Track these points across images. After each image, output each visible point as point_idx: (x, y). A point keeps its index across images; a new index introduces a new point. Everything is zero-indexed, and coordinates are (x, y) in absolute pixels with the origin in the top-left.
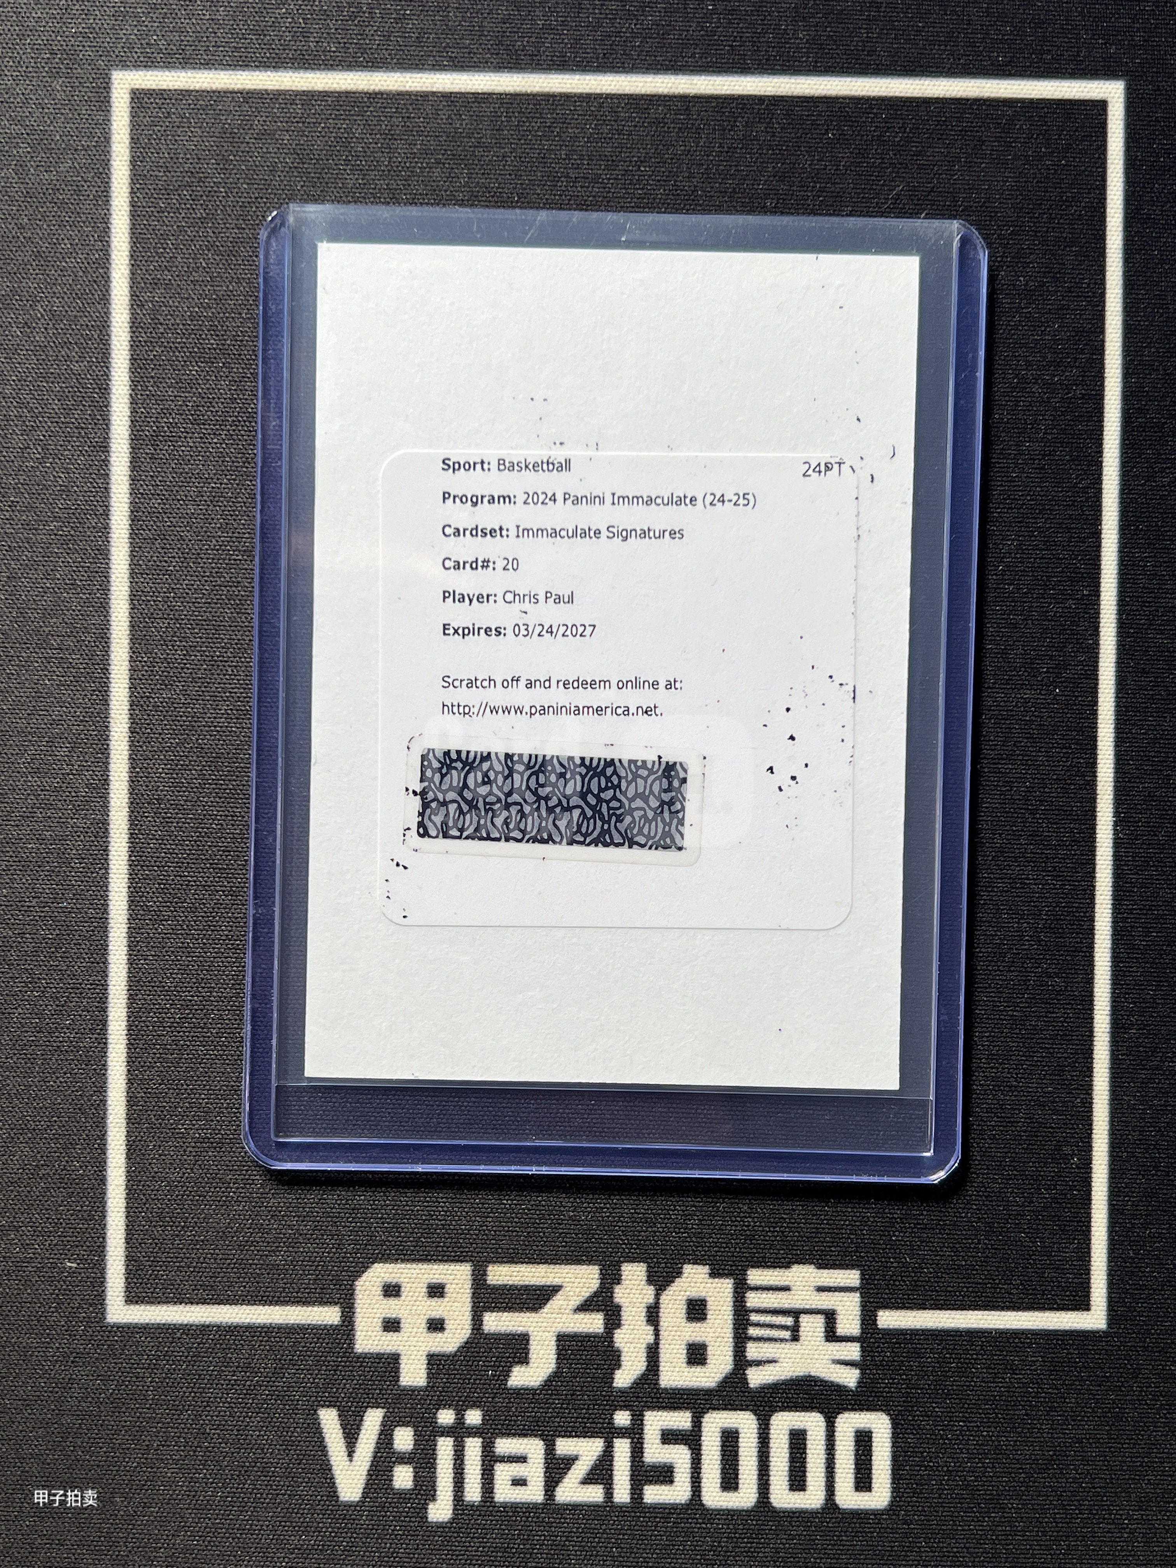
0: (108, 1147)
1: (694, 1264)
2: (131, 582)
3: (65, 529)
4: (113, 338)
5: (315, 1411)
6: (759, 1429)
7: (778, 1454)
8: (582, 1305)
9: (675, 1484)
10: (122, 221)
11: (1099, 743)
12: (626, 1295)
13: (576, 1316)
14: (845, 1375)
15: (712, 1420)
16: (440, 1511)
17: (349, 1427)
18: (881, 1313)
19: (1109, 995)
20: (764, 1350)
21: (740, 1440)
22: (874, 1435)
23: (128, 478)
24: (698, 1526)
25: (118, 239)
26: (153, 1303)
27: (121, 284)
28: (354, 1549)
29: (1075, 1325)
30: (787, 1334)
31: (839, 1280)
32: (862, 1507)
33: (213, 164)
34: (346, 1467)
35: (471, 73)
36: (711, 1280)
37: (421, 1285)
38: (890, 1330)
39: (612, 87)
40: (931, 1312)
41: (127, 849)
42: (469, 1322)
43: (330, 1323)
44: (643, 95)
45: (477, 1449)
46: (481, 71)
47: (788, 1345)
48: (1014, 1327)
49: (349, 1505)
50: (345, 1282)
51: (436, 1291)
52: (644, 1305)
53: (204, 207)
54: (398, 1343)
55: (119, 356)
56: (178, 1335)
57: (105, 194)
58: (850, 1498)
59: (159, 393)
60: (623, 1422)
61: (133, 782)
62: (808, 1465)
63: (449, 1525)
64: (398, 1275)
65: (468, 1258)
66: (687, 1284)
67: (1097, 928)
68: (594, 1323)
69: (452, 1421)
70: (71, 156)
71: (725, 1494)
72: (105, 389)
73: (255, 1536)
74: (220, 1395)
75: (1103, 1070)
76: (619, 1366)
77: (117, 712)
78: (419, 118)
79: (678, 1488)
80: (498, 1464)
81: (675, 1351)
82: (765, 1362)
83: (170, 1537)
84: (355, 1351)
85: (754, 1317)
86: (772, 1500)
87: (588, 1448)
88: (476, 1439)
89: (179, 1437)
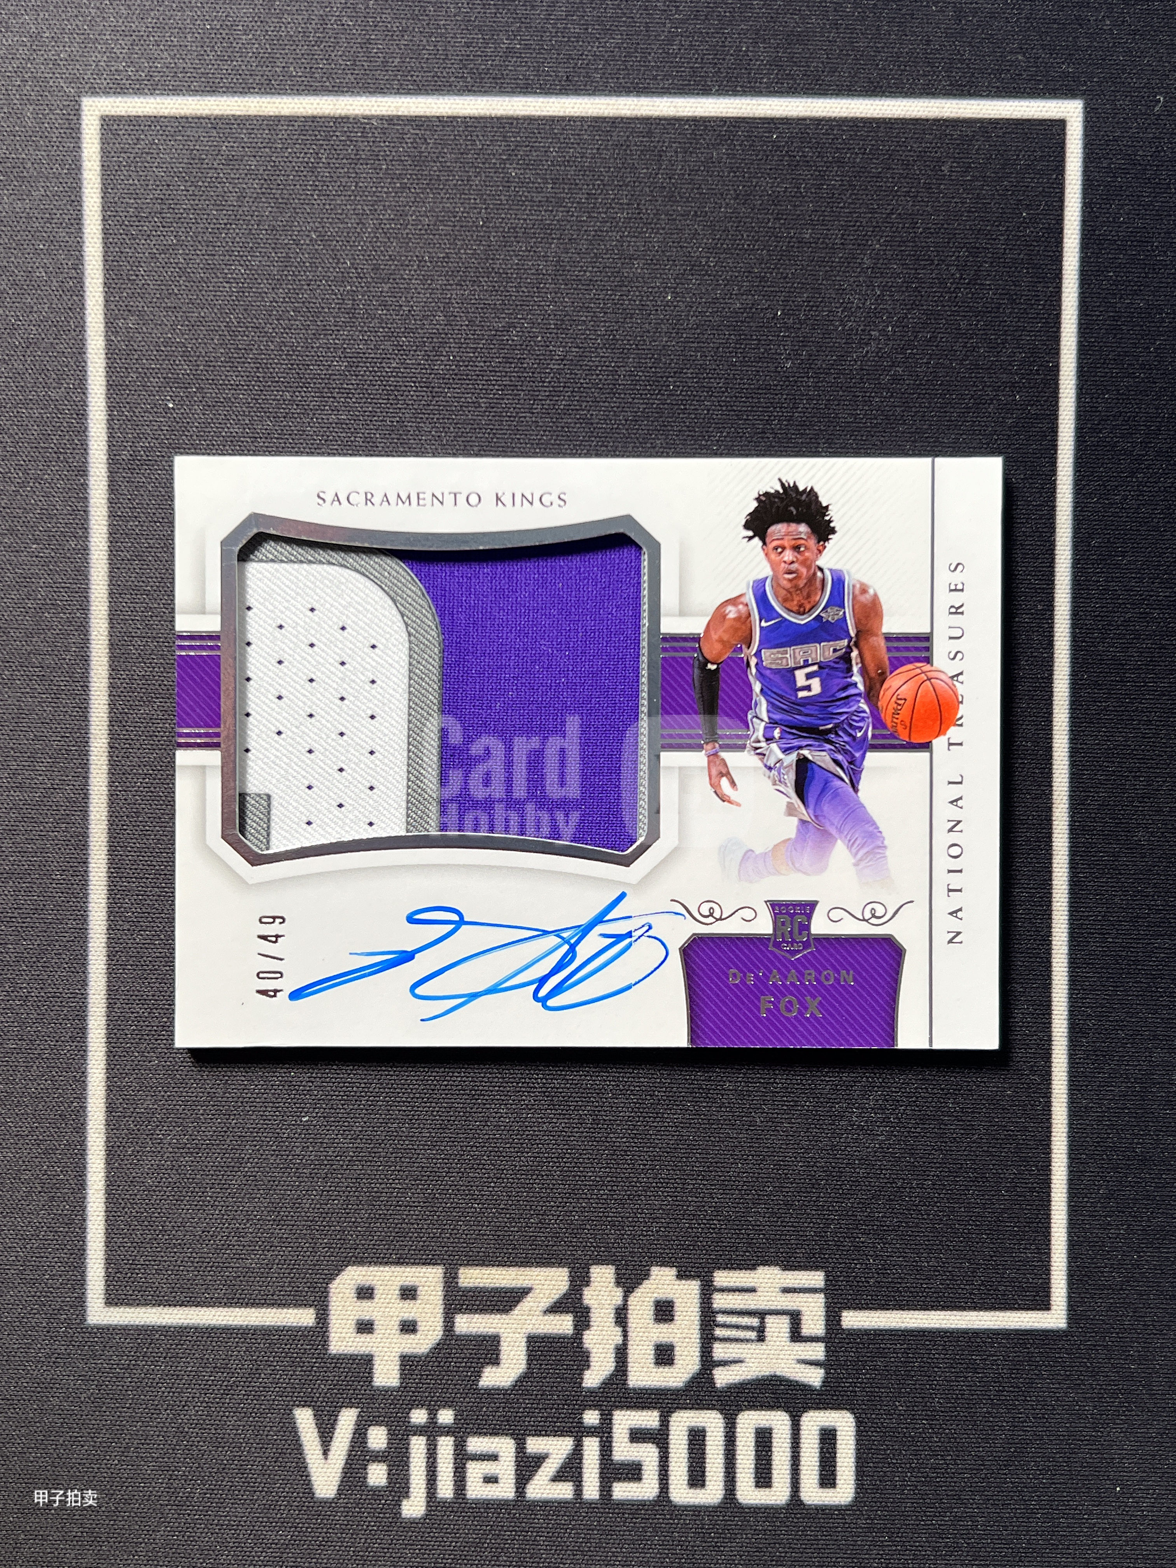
0: (89, 1152)
1: (661, 1266)
2: (110, 602)
3: (45, 551)
4: (89, 364)
5: (291, 1410)
6: (725, 1428)
7: (744, 1452)
8: (552, 1307)
9: (644, 1481)
10: (96, 249)
11: (1054, 754)
12: (595, 1297)
13: (546, 1317)
14: (809, 1375)
15: (679, 1419)
16: (413, 1508)
17: (324, 1426)
18: (845, 1314)
19: (1066, 1000)
20: (731, 1350)
21: (707, 1438)
22: (838, 1433)
23: (106, 501)
24: (666, 1521)
25: (91, 267)
26: (131, 1305)
27: (96, 312)
28: (329, 1544)
29: (1036, 1324)
30: (753, 1335)
31: (803, 1282)
32: (826, 1503)
33: (182, 190)
34: (321, 1465)
35: (435, 97)
36: (678, 1282)
37: (394, 1287)
38: (854, 1330)
39: (575, 110)
40: (895, 1312)
41: (106, 861)
42: (441, 1324)
43: (305, 1324)
44: (605, 118)
45: (450, 1447)
46: (445, 95)
47: (753, 1346)
48: (975, 1327)
49: (324, 1502)
50: (319, 1285)
51: (408, 1293)
52: (613, 1307)
53: (175, 233)
54: (371, 1344)
55: (96, 382)
56: (157, 1336)
57: (77, 221)
58: (814, 1494)
59: (135, 418)
60: (591, 1421)
61: (112, 795)
62: (774, 1463)
63: (422, 1521)
64: (371, 1278)
65: (439, 1262)
66: (655, 1286)
67: (1054, 934)
68: (564, 1324)
69: (425, 1420)
70: (43, 184)
71: (692, 1491)
72: (83, 415)
73: (233, 1532)
74: (198, 1395)
75: (1061, 1074)
76: (589, 1366)
77: (98, 728)
78: (385, 142)
79: (647, 1485)
80: (470, 1462)
81: (643, 1352)
82: (731, 1362)
83: (151, 1533)
84: (329, 1352)
85: (720, 1319)
86: (738, 1497)
87: (558, 1447)
88: (448, 1438)
89: (158, 1436)
